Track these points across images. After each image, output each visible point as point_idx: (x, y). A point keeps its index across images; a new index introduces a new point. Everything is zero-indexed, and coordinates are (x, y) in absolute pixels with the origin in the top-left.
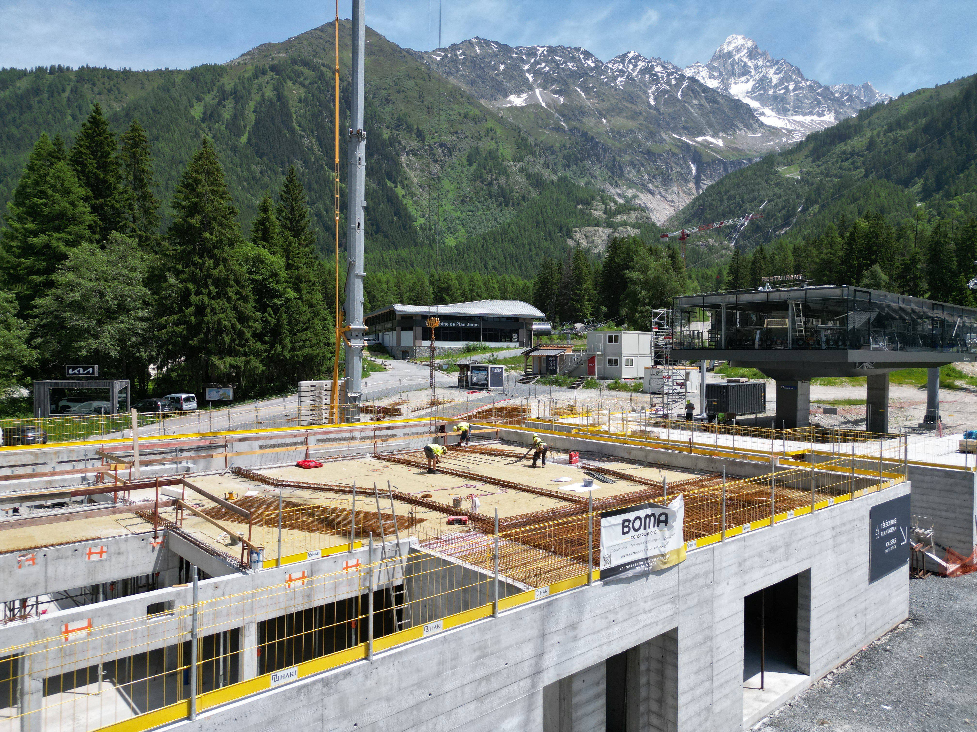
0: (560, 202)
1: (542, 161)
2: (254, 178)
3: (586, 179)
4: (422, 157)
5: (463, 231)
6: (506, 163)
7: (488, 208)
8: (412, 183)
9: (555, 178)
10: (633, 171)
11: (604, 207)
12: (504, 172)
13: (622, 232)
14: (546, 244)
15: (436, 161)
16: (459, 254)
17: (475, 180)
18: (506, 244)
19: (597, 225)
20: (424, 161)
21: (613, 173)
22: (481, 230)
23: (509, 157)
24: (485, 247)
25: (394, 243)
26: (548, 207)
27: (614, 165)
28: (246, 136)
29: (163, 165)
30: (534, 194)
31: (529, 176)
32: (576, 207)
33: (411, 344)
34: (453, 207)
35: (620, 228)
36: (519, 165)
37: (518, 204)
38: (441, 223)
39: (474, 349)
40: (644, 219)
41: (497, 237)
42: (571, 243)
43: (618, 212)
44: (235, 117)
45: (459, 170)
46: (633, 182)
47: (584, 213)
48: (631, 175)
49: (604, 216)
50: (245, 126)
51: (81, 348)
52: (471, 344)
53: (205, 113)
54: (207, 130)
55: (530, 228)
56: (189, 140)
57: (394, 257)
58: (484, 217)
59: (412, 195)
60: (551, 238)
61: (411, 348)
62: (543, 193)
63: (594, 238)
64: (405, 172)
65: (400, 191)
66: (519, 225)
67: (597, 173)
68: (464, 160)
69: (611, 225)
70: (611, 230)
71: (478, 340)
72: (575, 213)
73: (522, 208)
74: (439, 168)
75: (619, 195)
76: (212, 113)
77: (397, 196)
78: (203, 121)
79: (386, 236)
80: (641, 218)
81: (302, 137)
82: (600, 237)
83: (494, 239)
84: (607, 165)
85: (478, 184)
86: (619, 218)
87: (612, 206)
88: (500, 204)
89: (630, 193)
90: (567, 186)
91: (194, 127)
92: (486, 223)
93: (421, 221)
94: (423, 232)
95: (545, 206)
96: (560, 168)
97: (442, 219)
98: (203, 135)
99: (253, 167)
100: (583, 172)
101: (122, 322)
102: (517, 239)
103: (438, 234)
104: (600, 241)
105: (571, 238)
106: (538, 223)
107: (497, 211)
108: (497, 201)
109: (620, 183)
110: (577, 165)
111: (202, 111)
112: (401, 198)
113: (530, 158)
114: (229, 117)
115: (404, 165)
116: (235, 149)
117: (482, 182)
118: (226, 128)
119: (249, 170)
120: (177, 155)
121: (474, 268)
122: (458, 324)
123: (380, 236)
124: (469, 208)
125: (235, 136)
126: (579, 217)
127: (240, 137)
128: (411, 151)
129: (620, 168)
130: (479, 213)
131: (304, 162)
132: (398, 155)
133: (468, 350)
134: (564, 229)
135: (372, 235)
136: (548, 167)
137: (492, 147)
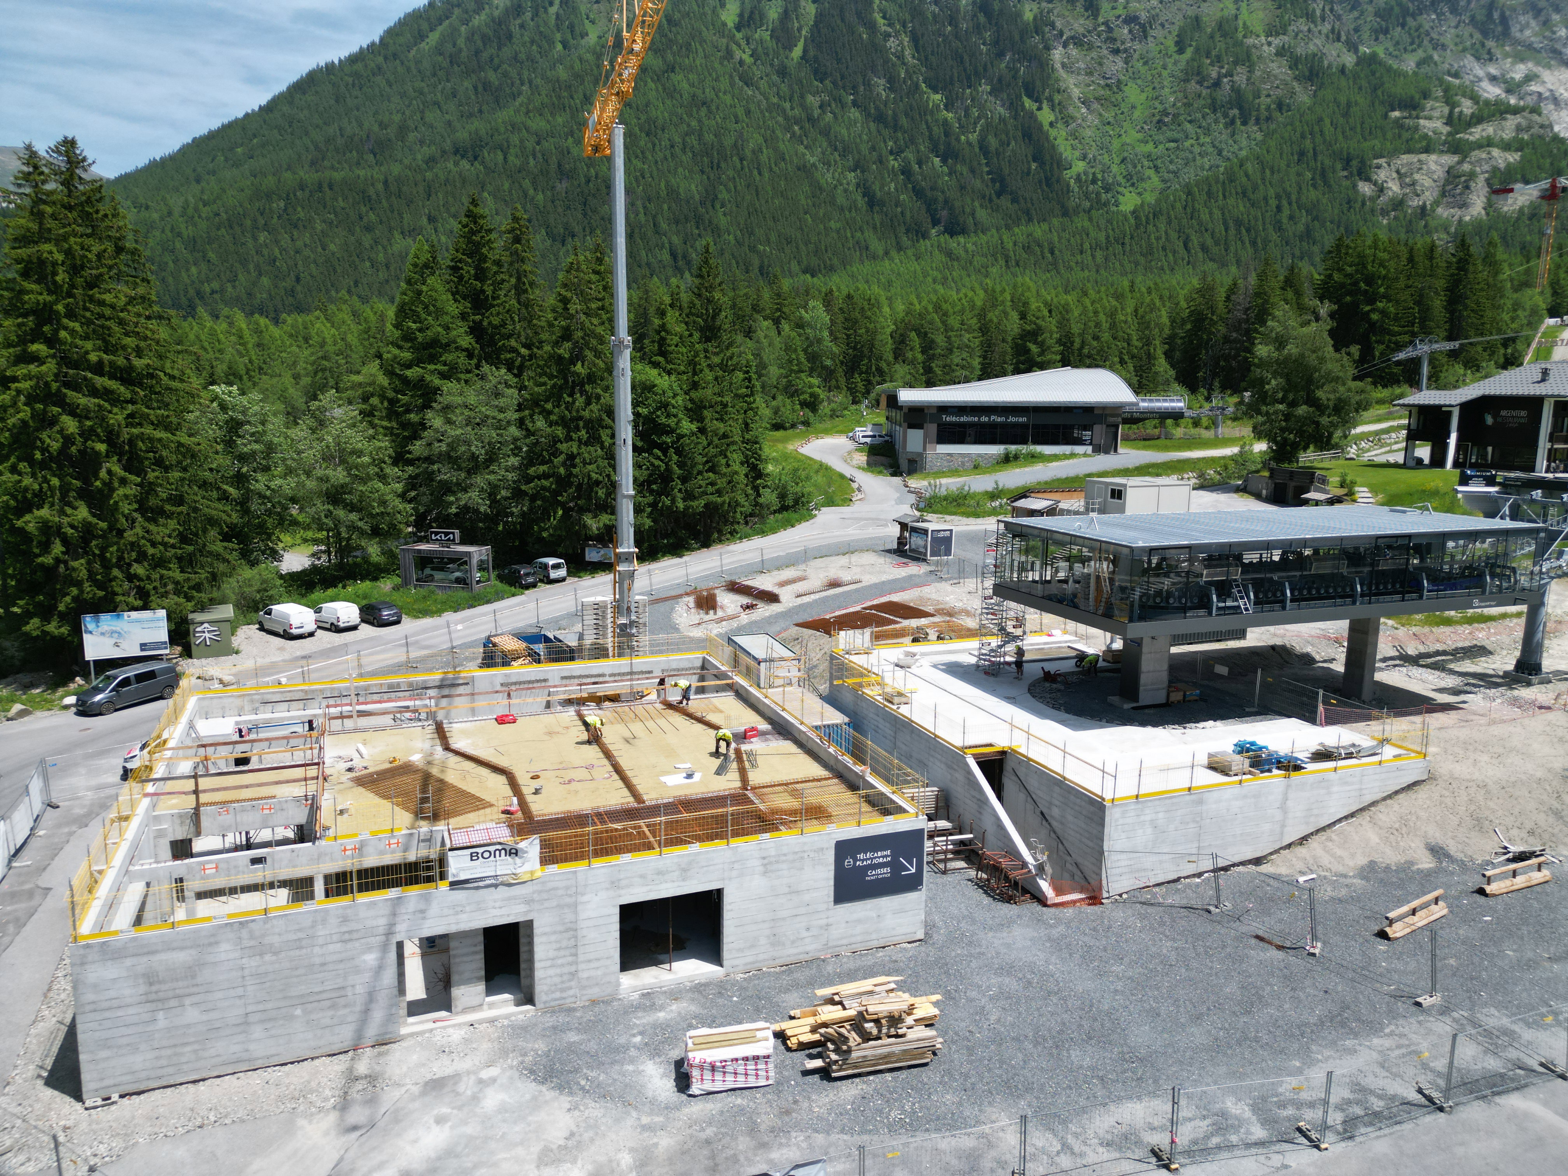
0: (1354, 109)
1: (1326, 27)
2: (810, 119)
3: (1420, 54)
4: (1091, 47)
5: (1155, 179)
6: (1250, 41)
7: (1208, 131)
8: (1070, 97)
9: (1349, 60)
10: (1533, 23)
11: (1446, 110)
12: (1246, 58)
13: (1480, 161)
14: (1313, 194)
15: (1116, 52)
16: (1137, 226)
17: (1186, 81)
18: (1231, 201)
19: (1427, 150)
20: (1094, 54)
21: (1485, 33)
22: (1189, 175)
23: (1259, 28)
24: (1189, 210)
25: (1028, 213)
26: (1327, 121)
27: (1489, 15)
28: (801, 45)
29: (680, 111)
30: (1303, 96)
31: (1295, 61)
32: (1386, 116)
33: (920, 450)
34: (1140, 136)
35: (1476, 152)
36: (1276, 41)
37: (1268, 119)
38: (1115, 169)
39: (1016, 457)
40: (1536, 130)
41: (1214, 189)
42: (1365, 188)
43: (1478, 119)
44: (785, 15)
45: (1159, 63)
46: (1530, 47)
47: (1402, 126)
48: (1528, 33)
49: (1446, 129)
50: (800, 30)
51: (452, 503)
52: (1013, 448)
53: (741, 15)
54: (743, 43)
55: (1283, 164)
56: (717, 65)
57: (1022, 239)
58: (1197, 150)
59: (1067, 120)
60: (1326, 183)
61: (920, 455)
62: (1320, 94)
63: (1417, 176)
64: (1057, 80)
65: (1046, 116)
66: (1261, 163)
67: (1448, 39)
68: (1170, 43)
69: (1457, 148)
70: (1456, 158)
71: (1024, 442)
72: (1382, 128)
73: (1273, 126)
74: (1121, 64)
75: (1493, 79)
76: (752, 13)
77: (1041, 126)
78: (738, 28)
79: (1015, 200)
80: (1529, 128)
81: (887, 36)
82: (1429, 173)
83: (1209, 194)
84: (1473, 19)
85: (1193, 86)
86: (1477, 133)
87: (1467, 107)
88: (1233, 122)
89: (1519, 72)
90: (1373, 73)
91: (724, 41)
92: (1199, 161)
93: (1080, 166)
94: (1080, 187)
95: (1320, 120)
96: (1366, 36)
97: (1117, 160)
98: (738, 54)
99: (810, 99)
100: (1417, 38)
101: (493, 472)
102: (1255, 188)
103: (1107, 189)
104: (1428, 182)
105: (1368, 179)
106: (1302, 154)
107: (1224, 137)
108: (1225, 115)
109: (1498, 53)
110: (1403, 26)
111: (738, 11)
112: (1046, 127)
113: (1302, 25)
114: (776, 16)
115: (1058, 66)
116: (783, 72)
117: (1200, 83)
118: (771, 36)
119: (803, 106)
120: (699, 92)
121: (1164, 249)
122: (993, 418)
123: (1005, 202)
124: (1169, 134)
125: (785, 48)
126: (1389, 135)
127: (791, 50)
128: (1072, 38)
129: (1504, 20)
130: (1187, 144)
131: (889, 82)
132: (1048, 48)
133: (1007, 460)
134: (1354, 163)
135: (991, 200)
136: (1339, 40)
137: (1226, 13)
